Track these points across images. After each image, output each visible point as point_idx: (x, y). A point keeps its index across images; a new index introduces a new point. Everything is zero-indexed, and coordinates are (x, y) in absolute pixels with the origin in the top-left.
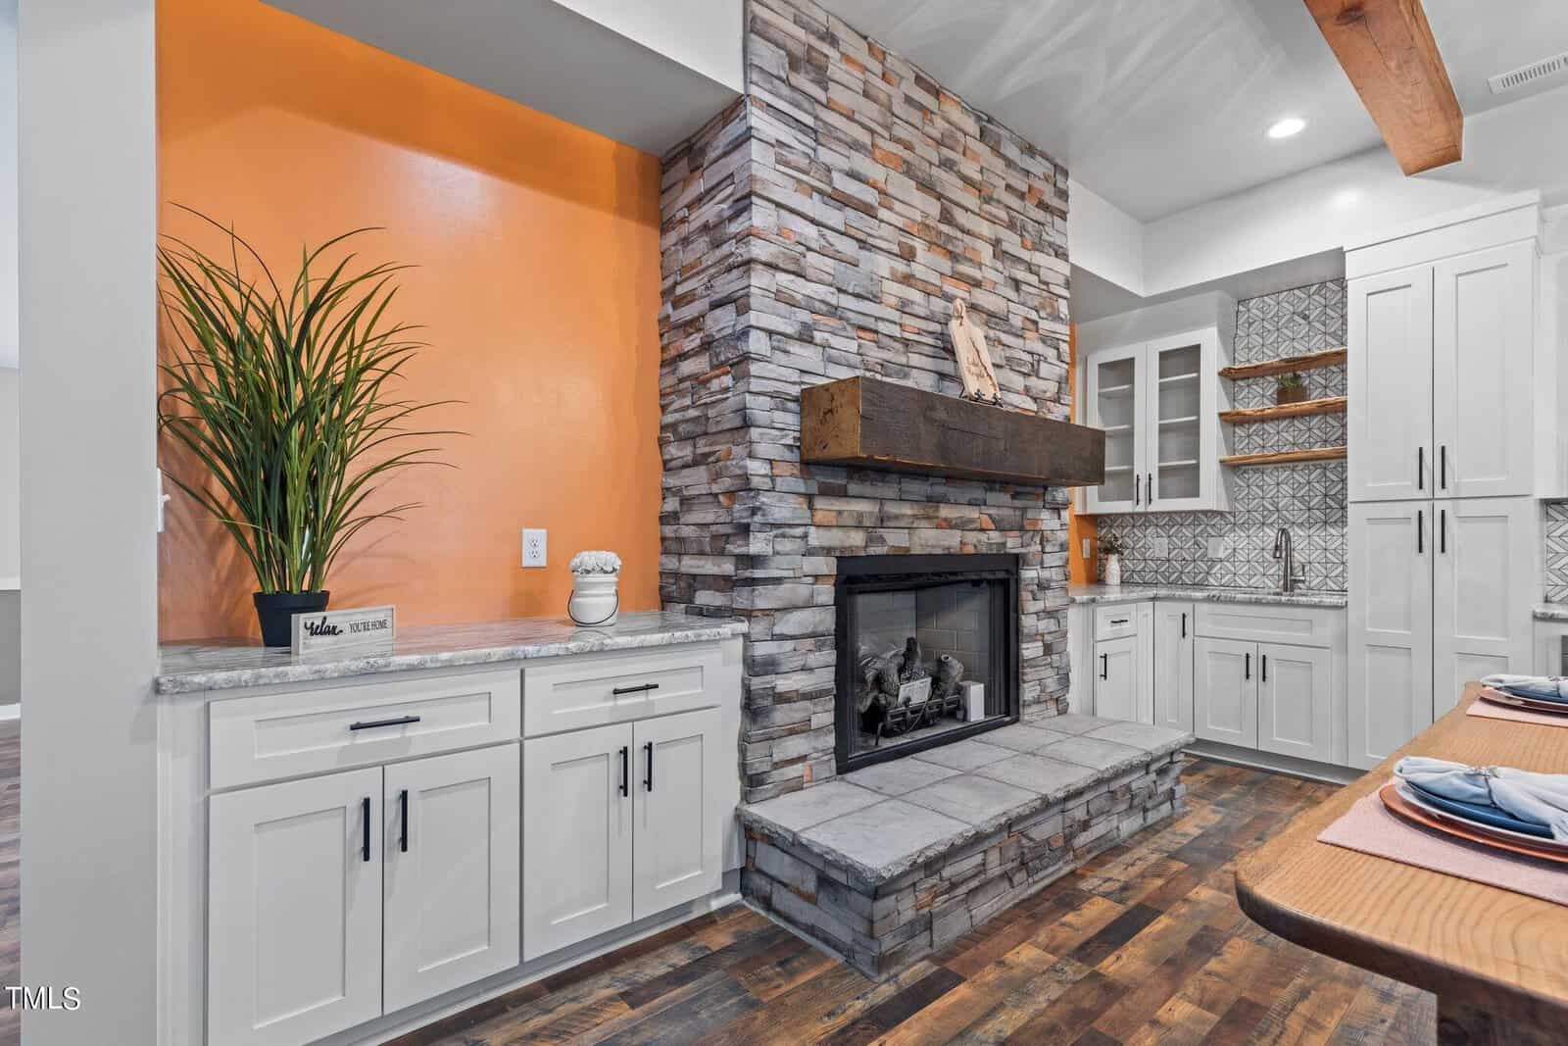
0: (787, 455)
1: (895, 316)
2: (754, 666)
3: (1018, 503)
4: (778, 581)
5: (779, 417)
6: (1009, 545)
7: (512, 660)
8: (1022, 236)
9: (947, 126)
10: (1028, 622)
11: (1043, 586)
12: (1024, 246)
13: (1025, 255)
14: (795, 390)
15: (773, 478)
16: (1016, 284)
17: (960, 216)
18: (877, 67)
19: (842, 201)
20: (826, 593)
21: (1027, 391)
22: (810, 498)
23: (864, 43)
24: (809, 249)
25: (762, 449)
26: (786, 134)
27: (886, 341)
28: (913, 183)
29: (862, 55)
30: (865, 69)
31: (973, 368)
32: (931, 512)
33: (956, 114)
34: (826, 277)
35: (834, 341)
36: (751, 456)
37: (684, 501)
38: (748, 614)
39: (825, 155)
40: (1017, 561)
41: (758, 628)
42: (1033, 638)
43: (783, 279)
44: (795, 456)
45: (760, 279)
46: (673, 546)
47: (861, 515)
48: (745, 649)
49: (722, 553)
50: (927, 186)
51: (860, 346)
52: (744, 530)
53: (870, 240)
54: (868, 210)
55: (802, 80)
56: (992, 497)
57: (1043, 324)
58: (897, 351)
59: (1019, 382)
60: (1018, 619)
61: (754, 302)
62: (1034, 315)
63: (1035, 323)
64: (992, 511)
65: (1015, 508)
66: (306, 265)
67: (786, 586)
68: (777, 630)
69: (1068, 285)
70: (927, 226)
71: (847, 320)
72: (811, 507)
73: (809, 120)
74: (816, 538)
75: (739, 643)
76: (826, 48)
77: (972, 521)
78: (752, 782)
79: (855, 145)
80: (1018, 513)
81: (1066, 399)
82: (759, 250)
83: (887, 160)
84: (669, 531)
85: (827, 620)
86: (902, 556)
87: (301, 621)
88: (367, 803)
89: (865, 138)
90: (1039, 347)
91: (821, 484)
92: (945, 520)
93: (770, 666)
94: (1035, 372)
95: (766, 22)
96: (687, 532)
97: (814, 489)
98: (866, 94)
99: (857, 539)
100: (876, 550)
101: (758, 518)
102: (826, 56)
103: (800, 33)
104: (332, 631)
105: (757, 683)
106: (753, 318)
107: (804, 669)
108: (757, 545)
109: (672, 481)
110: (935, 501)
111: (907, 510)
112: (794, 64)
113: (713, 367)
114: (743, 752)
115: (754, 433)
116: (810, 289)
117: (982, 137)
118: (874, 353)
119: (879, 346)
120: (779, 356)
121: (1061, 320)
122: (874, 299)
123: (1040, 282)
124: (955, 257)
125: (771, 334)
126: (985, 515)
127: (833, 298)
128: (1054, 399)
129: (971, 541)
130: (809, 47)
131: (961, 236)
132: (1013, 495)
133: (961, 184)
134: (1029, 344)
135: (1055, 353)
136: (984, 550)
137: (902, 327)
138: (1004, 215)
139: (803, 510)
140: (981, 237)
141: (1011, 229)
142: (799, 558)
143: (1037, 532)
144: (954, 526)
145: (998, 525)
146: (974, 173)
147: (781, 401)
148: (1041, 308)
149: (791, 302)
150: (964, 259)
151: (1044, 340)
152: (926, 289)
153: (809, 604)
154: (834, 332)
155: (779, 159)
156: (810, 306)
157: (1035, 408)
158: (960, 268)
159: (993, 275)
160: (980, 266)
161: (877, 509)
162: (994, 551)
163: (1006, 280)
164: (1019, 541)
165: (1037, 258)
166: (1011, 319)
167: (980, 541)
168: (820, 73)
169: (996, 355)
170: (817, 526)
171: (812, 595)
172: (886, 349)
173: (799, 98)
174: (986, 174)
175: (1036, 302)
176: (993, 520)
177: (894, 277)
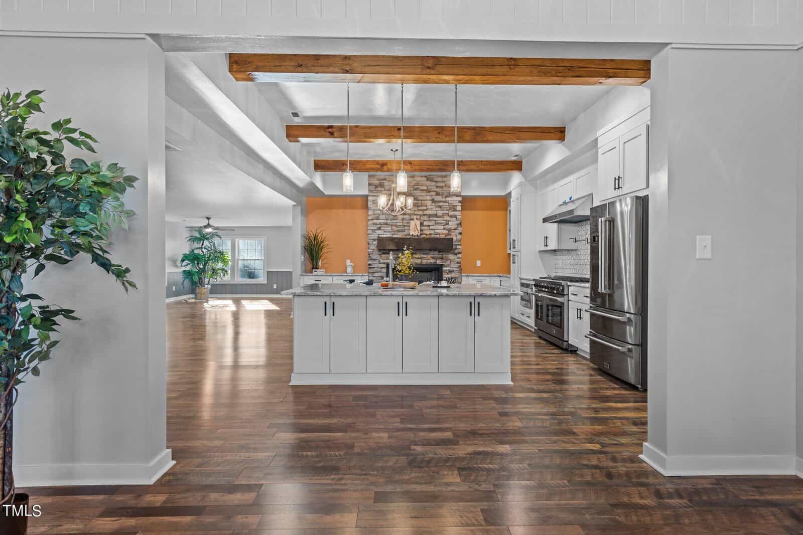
1: (401, 221)
4: (374, 268)
5: (374, 242)
6: (437, 262)
8: (442, 196)
9: (416, 182)
11: (450, 272)
13: (444, 200)
14: (377, 238)
15: (373, 252)
16: (440, 207)
21: (444, 229)
22: (380, 255)
23: (393, 176)
24: (379, 215)
25: (371, 248)
26: (374, 198)
28: (405, 196)
29: (392, 178)
31: (413, 230)
33: (418, 179)
34: (383, 218)
35: (385, 229)
36: (369, 249)
40: (442, 266)
41: (370, 275)
43: (374, 221)
44: (377, 248)
45: (370, 222)
50: (410, 195)
51: (392, 229)
55: (379, 188)
56: (430, 253)
57: (450, 213)
59: (441, 227)
62: (447, 212)
64: (432, 255)
65: (440, 254)
69: (460, 202)
71: (389, 224)
74: (381, 261)
75: (367, 277)
76: (384, 181)
77: (425, 257)
80: (442, 255)
81: (459, 228)
82: (369, 218)
87: (314, 270)
90: (448, 218)
92: (416, 257)
94: (447, 224)
95: (372, 183)
97: (381, 253)
101: (370, 258)
102: (384, 183)
103: (378, 182)
104: (317, 271)
106: (368, 228)
108: (369, 262)
112: (377, 186)
115: (369, 245)
116: (380, 221)
117: (427, 180)
118: (395, 229)
119: (397, 227)
120: (374, 233)
121: (458, 211)
122: (395, 220)
123: (449, 204)
124: (418, 206)
125: (372, 230)
126: (429, 256)
127: (385, 221)
128: (455, 229)
129: (424, 262)
130: (380, 183)
131: (420, 201)
132: (439, 252)
133: (420, 191)
134: (444, 219)
135: (455, 219)
136: (428, 263)
137: (403, 223)
138: (435, 193)
139: (379, 257)
140: (427, 200)
141: (438, 195)
142: (378, 265)
143: (448, 259)
144: (419, 259)
145: (433, 258)
146: (425, 188)
147: (374, 240)
148: (450, 209)
149: (377, 224)
150: (421, 206)
151: (451, 217)
152: (410, 215)
153: (380, 272)
154: (385, 227)
155: (373, 203)
156: (380, 224)
157: (447, 232)
158: (419, 208)
159: (431, 207)
160: (426, 206)
161: (396, 256)
162: (432, 263)
163: (436, 207)
164: (441, 261)
165: (448, 199)
166: (438, 214)
167: (427, 262)
168: (382, 186)
169: (432, 223)
170: (382, 259)
171: (381, 270)
172: (399, 227)
173: (378, 191)
174: (429, 187)
175: (448, 209)
176: (431, 257)
177: (401, 214)
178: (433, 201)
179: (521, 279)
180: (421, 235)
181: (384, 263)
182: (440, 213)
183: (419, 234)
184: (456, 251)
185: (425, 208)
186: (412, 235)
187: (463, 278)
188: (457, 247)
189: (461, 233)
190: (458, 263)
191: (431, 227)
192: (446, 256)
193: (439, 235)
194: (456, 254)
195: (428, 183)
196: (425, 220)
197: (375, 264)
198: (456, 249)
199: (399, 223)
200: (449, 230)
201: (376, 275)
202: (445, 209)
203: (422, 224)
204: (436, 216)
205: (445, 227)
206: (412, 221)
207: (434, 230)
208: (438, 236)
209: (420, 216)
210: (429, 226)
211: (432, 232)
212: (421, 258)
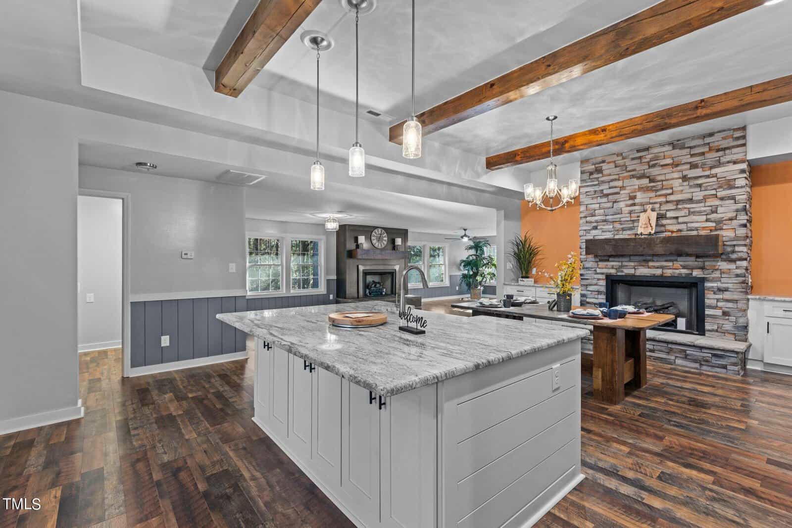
1: (628, 215)
2: (581, 295)
3: (701, 260)
4: (587, 279)
6: (693, 274)
8: (702, 168)
9: (653, 155)
10: (710, 302)
11: (720, 290)
12: (703, 171)
13: (706, 173)
15: (587, 259)
16: (700, 186)
17: (659, 178)
18: (620, 158)
19: (607, 195)
20: (603, 283)
21: (707, 220)
22: (597, 262)
24: (595, 210)
25: (584, 253)
26: (588, 189)
27: (624, 222)
28: (635, 179)
29: (615, 158)
30: (615, 161)
32: (644, 264)
33: (657, 150)
34: (601, 214)
35: (604, 227)
36: (581, 255)
39: (601, 188)
40: (703, 280)
41: (583, 288)
42: (716, 307)
43: (588, 219)
45: (582, 221)
47: (613, 266)
48: (580, 292)
50: (642, 177)
51: (613, 226)
53: (618, 200)
54: (617, 193)
55: (595, 176)
56: (679, 259)
57: (720, 194)
58: (629, 224)
59: (704, 218)
60: (704, 300)
61: (580, 225)
62: (713, 192)
63: (716, 194)
64: (681, 263)
65: (698, 262)
67: (590, 280)
68: (588, 289)
69: (743, 171)
70: (642, 187)
71: (609, 222)
72: (597, 264)
73: (597, 183)
74: (598, 271)
76: (601, 165)
77: (669, 266)
79: (612, 180)
80: (703, 263)
83: (624, 178)
85: (603, 289)
86: (633, 276)
89: (616, 177)
90: (717, 202)
91: (599, 259)
92: (652, 266)
93: (585, 296)
94: (714, 212)
95: (585, 170)
97: (598, 260)
98: (616, 167)
99: (613, 271)
100: (619, 274)
103: (594, 166)
104: (525, 281)
107: (594, 298)
110: (647, 261)
111: (632, 264)
112: (592, 173)
115: (582, 250)
116: (596, 218)
117: (674, 148)
118: (618, 226)
119: (621, 224)
120: (587, 234)
121: (739, 188)
122: (619, 214)
123: (718, 178)
124: (657, 191)
125: (586, 230)
126: (677, 264)
127: (604, 218)
128: (731, 219)
129: (668, 273)
130: (596, 168)
131: (661, 183)
132: (698, 257)
133: (661, 168)
134: (707, 204)
135: (732, 201)
136: (676, 275)
137: (631, 217)
138: (688, 166)
139: (595, 265)
140: (673, 179)
141: (694, 168)
142: (593, 275)
143: (717, 269)
144: (658, 268)
145: (684, 267)
146: (669, 161)
148: (720, 187)
149: (591, 222)
150: (662, 189)
151: (722, 199)
152: (642, 205)
153: (597, 285)
154: (604, 225)
155: (587, 195)
156: (597, 222)
157: (714, 224)
158: (659, 193)
159: (681, 188)
160: (672, 188)
161: (620, 264)
162: (684, 275)
163: (691, 187)
164: (701, 273)
165: (714, 171)
166: (695, 198)
167: (674, 273)
168: (599, 171)
169: (682, 213)
170: (599, 268)
171: (597, 283)
172: (624, 224)
173: (593, 180)
174: (675, 159)
175: (715, 187)
176: (681, 266)
177: (627, 206)
178: (685, 178)
180: (656, 233)
181: (602, 274)
182: (699, 195)
183: (653, 232)
184: (734, 256)
185: (670, 191)
186: (641, 234)
187: (751, 302)
188: (737, 249)
189: (745, 226)
190: (737, 276)
191: (680, 220)
192: (714, 263)
193: (697, 230)
194: (734, 261)
195: (677, 152)
196: (667, 210)
197: (589, 274)
198: (733, 252)
199: (625, 217)
200: (719, 222)
201: (591, 288)
202: (709, 188)
203: (660, 217)
204: (691, 200)
205: (709, 217)
206: (641, 215)
207: (686, 223)
208: (694, 233)
209: (661, 204)
210: (677, 218)
211: (683, 227)
212: (662, 267)
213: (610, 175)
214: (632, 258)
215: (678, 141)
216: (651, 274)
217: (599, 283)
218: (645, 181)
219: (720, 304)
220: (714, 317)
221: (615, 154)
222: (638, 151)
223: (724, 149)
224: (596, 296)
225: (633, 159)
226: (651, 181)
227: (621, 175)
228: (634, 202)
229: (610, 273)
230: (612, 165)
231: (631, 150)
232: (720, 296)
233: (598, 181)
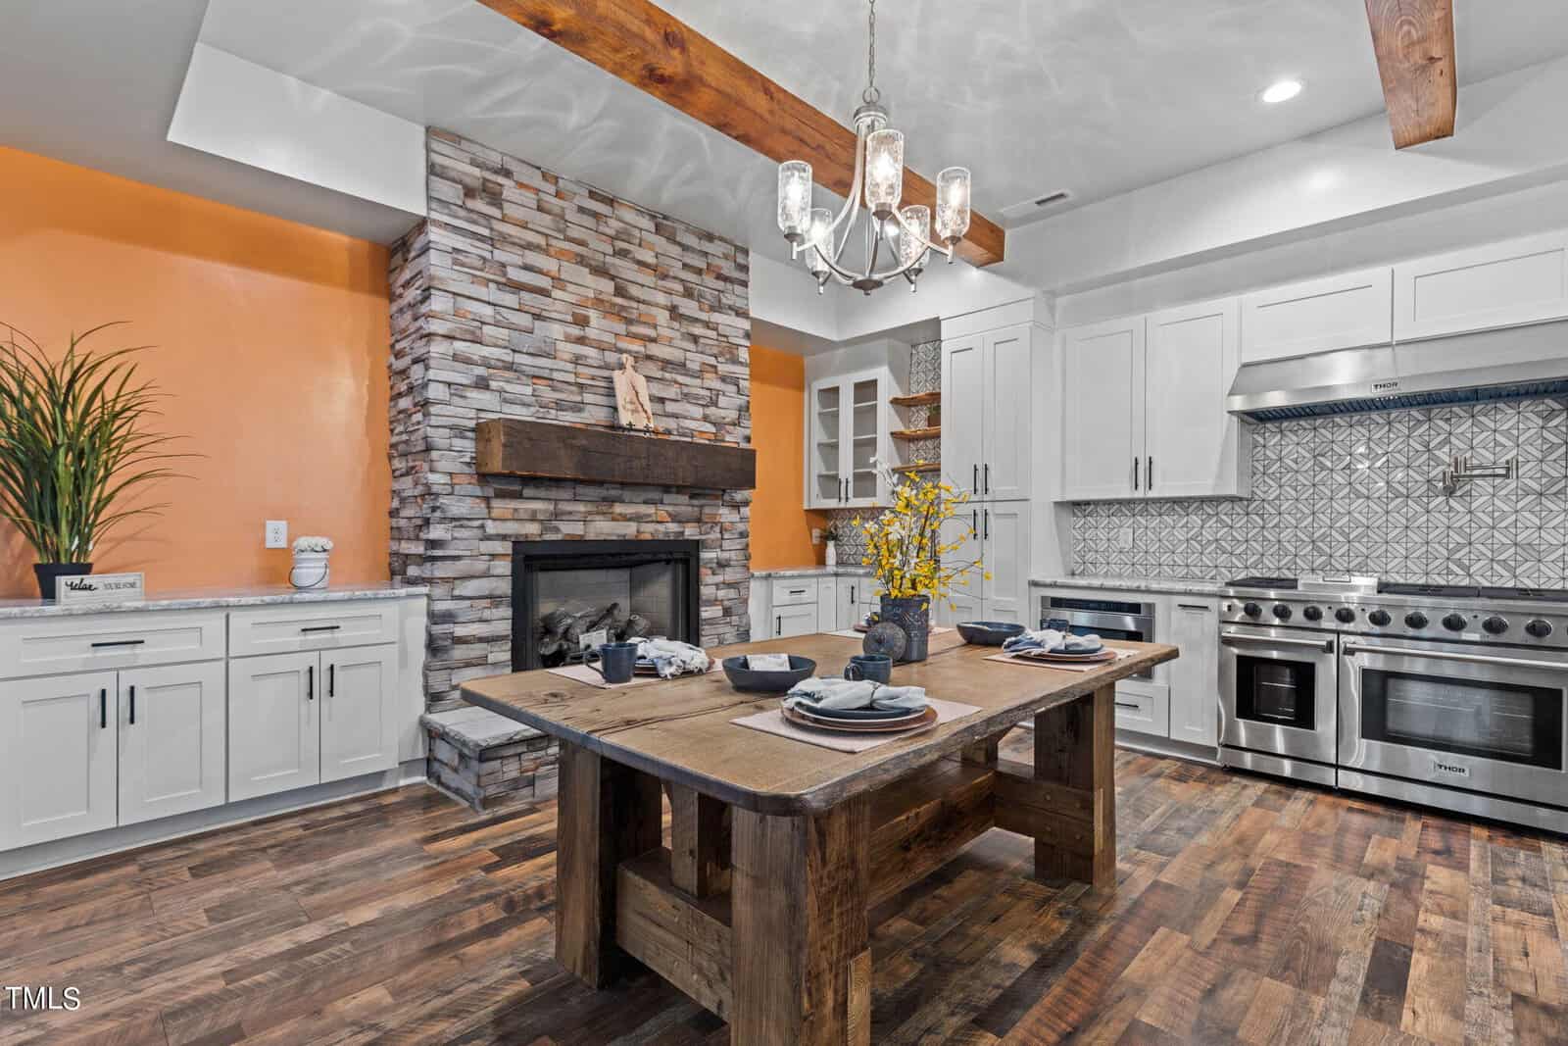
0: (467, 470)
1: (570, 367)
2: (434, 618)
3: (695, 502)
4: (456, 558)
5: (458, 443)
6: (686, 533)
7: (217, 607)
8: (699, 301)
9: (621, 225)
10: (706, 592)
11: (722, 565)
12: (701, 310)
13: (704, 316)
14: (472, 424)
15: (452, 485)
16: (695, 339)
17: (634, 290)
18: (552, 189)
19: (517, 287)
20: (504, 567)
21: (705, 418)
22: (487, 499)
23: (538, 172)
24: (483, 323)
25: (442, 465)
26: (461, 243)
27: (559, 385)
28: (587, 270)
29: (537, 180)
30: (537, 191)
31: (629, 406)
32: (605, 509)
33: (630, 216)
34: (500, 342)
35: (508, 387)
36: (432, 471)
37: (403, 500)
38: (429, 581)
39: (500, 255)
40: (697, 545)
41: (439, 591)
42: (714, 602)
43: (459, 346)
44: (472, 470)
45: (438, 348)
46: (397, 534)
47: (534, 512)
48: (428, 605)
49: (417, 538)
50: (600, 271)
51: (534, 390)
52: (427, 522)
53: (544, 314)
54: (543, 292)
55: (479, 205)
56: (667, 498)
57: (720, 367)
58: (572, 392)
59: (698, 412)
60: (698, 589)
61: (432, 363)
62: (712, 360)
63: (716, 367)
64: (670, 509)
65: (693, 506)
66: (73, 345)
67: (464, 562)
68: (457, 592)
69: (747, 336)
70: (602, 301)
71: (522, 372)
72: (489, 507)
73: (486, 232)
74: (492, 528)
75: (425, 600)
76: (500, 180)
77: (650, 515)
78: (434, 699)
79: (529, 246)
80: (697, 509)
81: (745, 423)
82: (435, 326)
83: (561, 255)
84: (394, 522)
85: (505, 587)
86: (579, 541)
87: (62, 581)
88: (103, 692)
89: (541, 241)
90: (717, 385)
91: (497, 490)
92: (620, 514)
93: (448, 617)
94: (714, 403)
95: (443, 167)
96: (403, 523)
97: (490, 492)
98: (540, 209)
99: (532, 529)
100: (549, 537)
101: (438, 514)
102: (501, 185)
103: (477, 172)
104: (89, 588)
105: (437, 629)
106: (431, 374)
107: (481, 621)
108: (436, 532)
109: (396, 486)
110: (612, 501)
111: (581, 508)
112: (469, 193)
113: (415, 405)
114: (426, 677)
115: (434, 454)
116: (486, 351)
117: (658, 231)
118: (548, 395)
119: (554, 389)
120: (456, 400)
121: (741, 363)
122: (548, 356)
123: (718, 335)
124: (629, 321)
125: (449, 384)
126: (662, 512)
127: (508, 356)
128: (733, 423)
129: (648, 531)
130: (485, 180)
131: (636, 305)
132: (692, 497)
133: (635, 267)
134: (706, 383)
135: (735, 388)
136: (661, 537)
137: (577, 374)
138: (680, 287)
139: (480, 508)
140: (657, 305)
141: (688, 297)
142: (476, 543)
143: (716, 524)
144: (630, 520)
145: (675, 518)
146: (649, 258)
147: (459, 431)
148: (721, 354)
149: (468, 361)
150: (639, 322)
151: (723, 379)
152: (600, 347)
153: (486, 575)
154: (508, 381)
155: (456, 262)
156: (486, 363)
157: (714, 430)
158: (635, 329)
159: (669, 333)
160: (655, 327)
161: (551, 507)
162: (671, 537)
163: (683, 336)
164: (696, 530)
165: (713, 317)
166: (689, 364)
167: (656, 531)
168: (495, 198)
169: (671, 392)
170: (494, 520)
171: (489, 569)
172: (560, 391)
173: (475, 217)
174: (661, 258)
175: (715, 351)
176: (670, 515)
177: (568, 339)
178: (673, 310)
179: (1035, 584)
182: (693, 359)
183: (651, 426)
184: (739, 497)
185: (651, 332)
186: (631, 427)
190: (740, 535)
191: (670, 407)
192: (712, 510)
193: (692, 435)
195: (663, 244)
197: (461, 541)
199: (564, 370)
200: (719, 425)
201: (467, 588)
202: (707, 349)
205: (707, 411)
206: (616, 376)
207: (676, 416)
211: (672, 424)
212: (638, 518)
213: (524, 226)
214: (581, 490)
215: (665, 218)
216: (619, 536)
217: (495, 567)
218: (607, 286)
219: (721, 594)
220: (712, 622)
221: (539, 168)
222: (592, 195)
223: (726, 279)
224: (487, 614)
225: (581, 210)
226: (620, 291)
227: (553, 242)
228: (582, 333)
229: (526, 536)
230: (530, 198)
231: (578, 182)
232: (719, 579)
233: (492, 229)
